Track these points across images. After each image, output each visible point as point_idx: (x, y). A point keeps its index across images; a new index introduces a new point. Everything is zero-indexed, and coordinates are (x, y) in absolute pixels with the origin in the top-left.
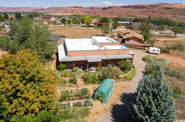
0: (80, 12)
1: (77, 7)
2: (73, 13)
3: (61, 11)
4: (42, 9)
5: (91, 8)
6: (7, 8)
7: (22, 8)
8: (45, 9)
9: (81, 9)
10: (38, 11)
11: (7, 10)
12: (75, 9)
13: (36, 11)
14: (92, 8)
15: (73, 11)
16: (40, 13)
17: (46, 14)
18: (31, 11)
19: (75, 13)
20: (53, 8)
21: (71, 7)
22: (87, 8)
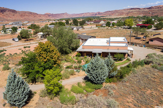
0: (135, 13)
1: (133, 9)
2: (128, 15)
3: (116, 14)
4: (99, 13)
5: (149, 8)
6: (72, 14)
7: (83, 13)
8: (101, 13)
9: (138, 10)
10: (96, 15)
11: (72, 16)
12: (131, 11)
13: (94, 16)
14: (151, 7)
15: (129, 13)
16: (97, 17)
17: (102, 18)
18: (90, 16)
19: (130, 15)
20: (110, 11)
21: (127, 9)
22: (144, 9)
